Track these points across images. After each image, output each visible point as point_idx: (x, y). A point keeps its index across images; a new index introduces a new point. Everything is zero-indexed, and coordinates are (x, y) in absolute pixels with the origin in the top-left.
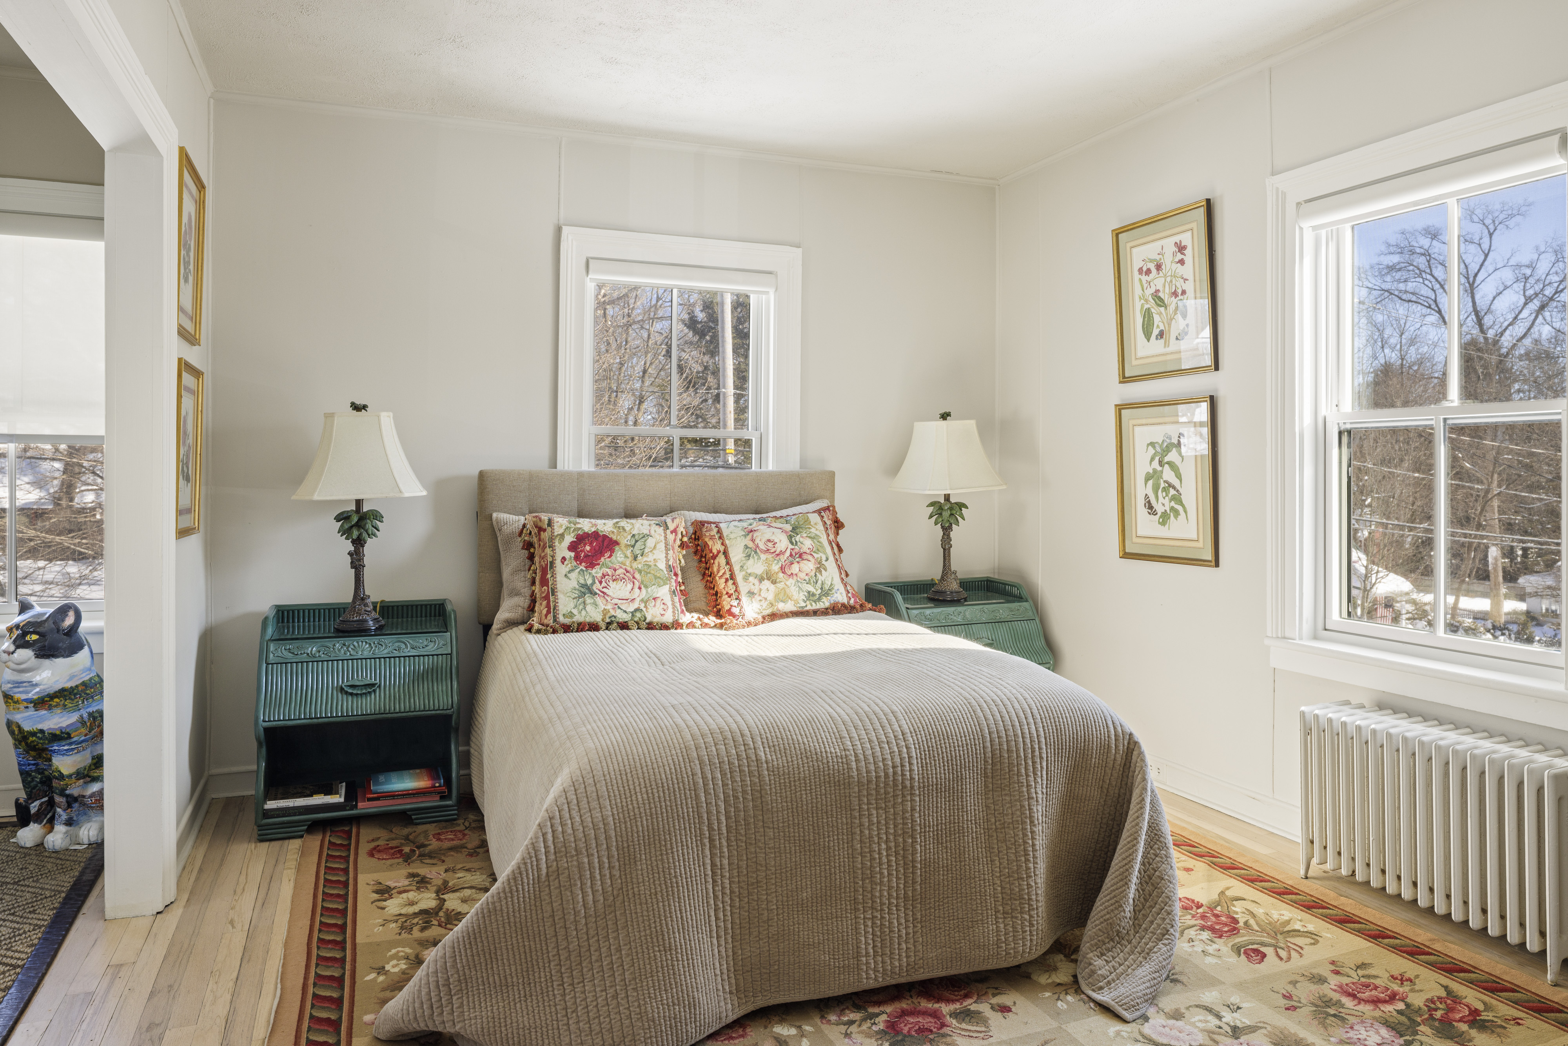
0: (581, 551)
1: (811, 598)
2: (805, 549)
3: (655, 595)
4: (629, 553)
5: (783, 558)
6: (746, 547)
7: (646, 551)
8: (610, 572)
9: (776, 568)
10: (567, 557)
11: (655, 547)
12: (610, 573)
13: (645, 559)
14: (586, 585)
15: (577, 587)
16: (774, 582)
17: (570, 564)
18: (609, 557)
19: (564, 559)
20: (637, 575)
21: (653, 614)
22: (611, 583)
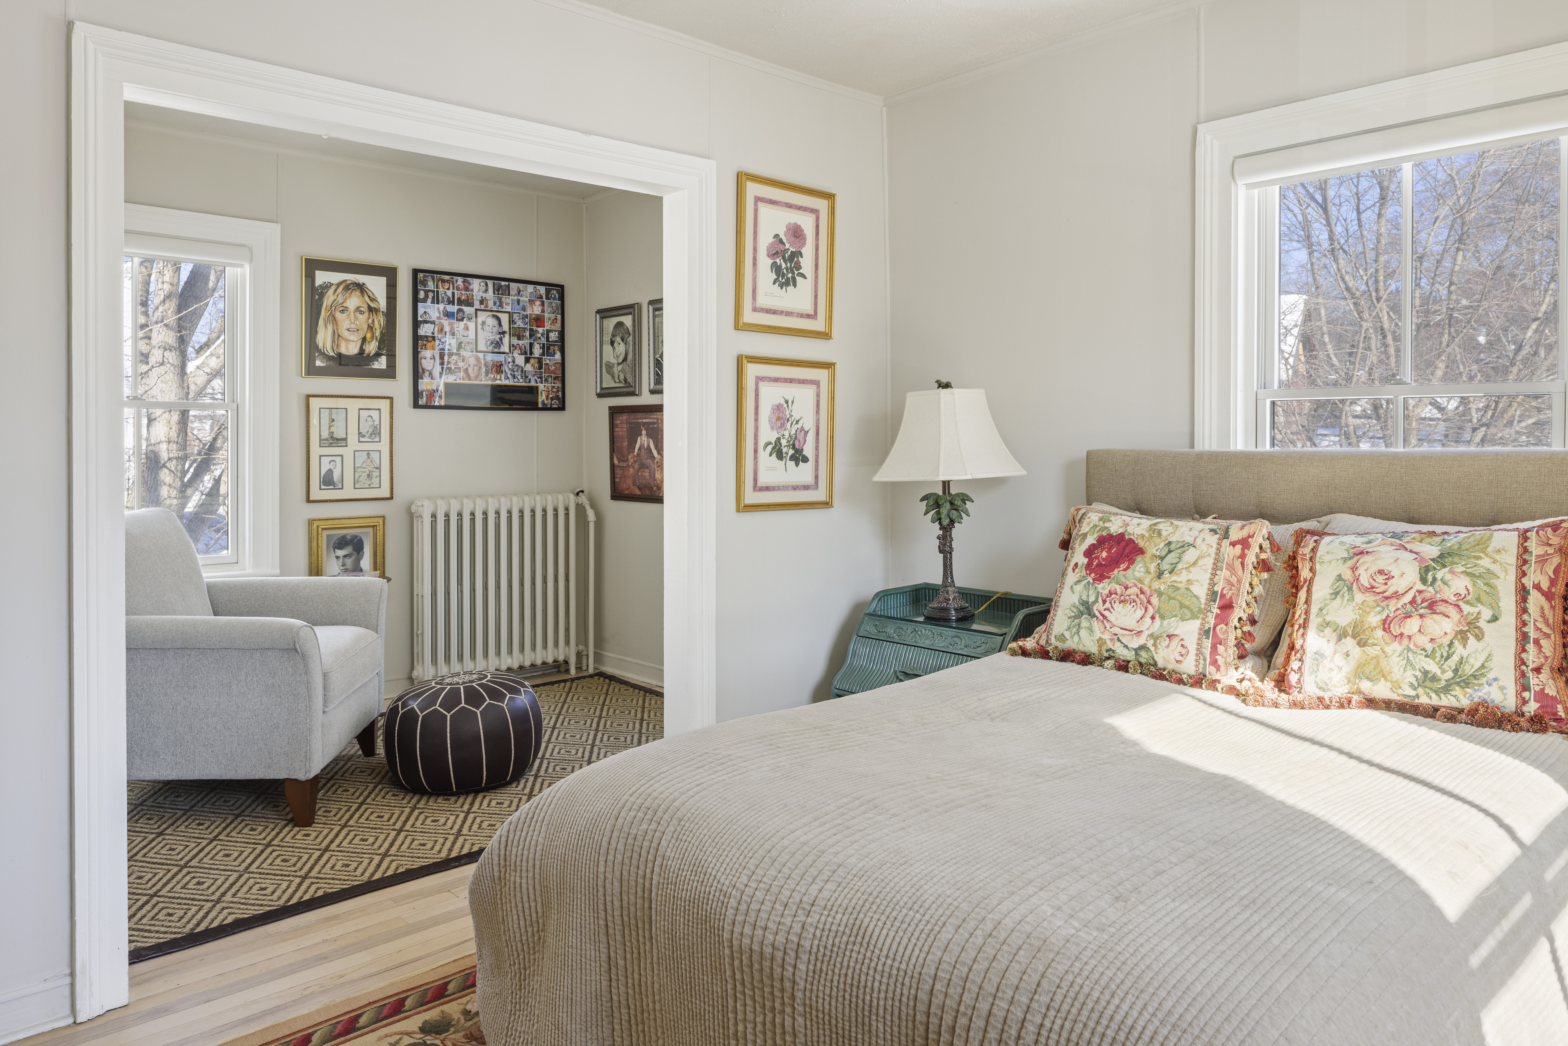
0: (1096, 558)
1: (1428, 683)
2: (1448, 594)
3: (1171, 632)
4: (1153, 567)
5: (1393, 605)
6: (1340, 578)
7: (1179, 566)
8: (1119, 589)
9: (1374, 619)
10: (1080, 564)
11: (1195, 563)
12: (1119, 591)
13: (1174, 578)
14: (1087, 603)
15: (1077, 603)
16: (1362, 644)
17: (1081, 572)
18: (1125, 570)
19: (1076, 565)
20: (1155, 600)
21: (1165, 656)
22: (1117, 606)
